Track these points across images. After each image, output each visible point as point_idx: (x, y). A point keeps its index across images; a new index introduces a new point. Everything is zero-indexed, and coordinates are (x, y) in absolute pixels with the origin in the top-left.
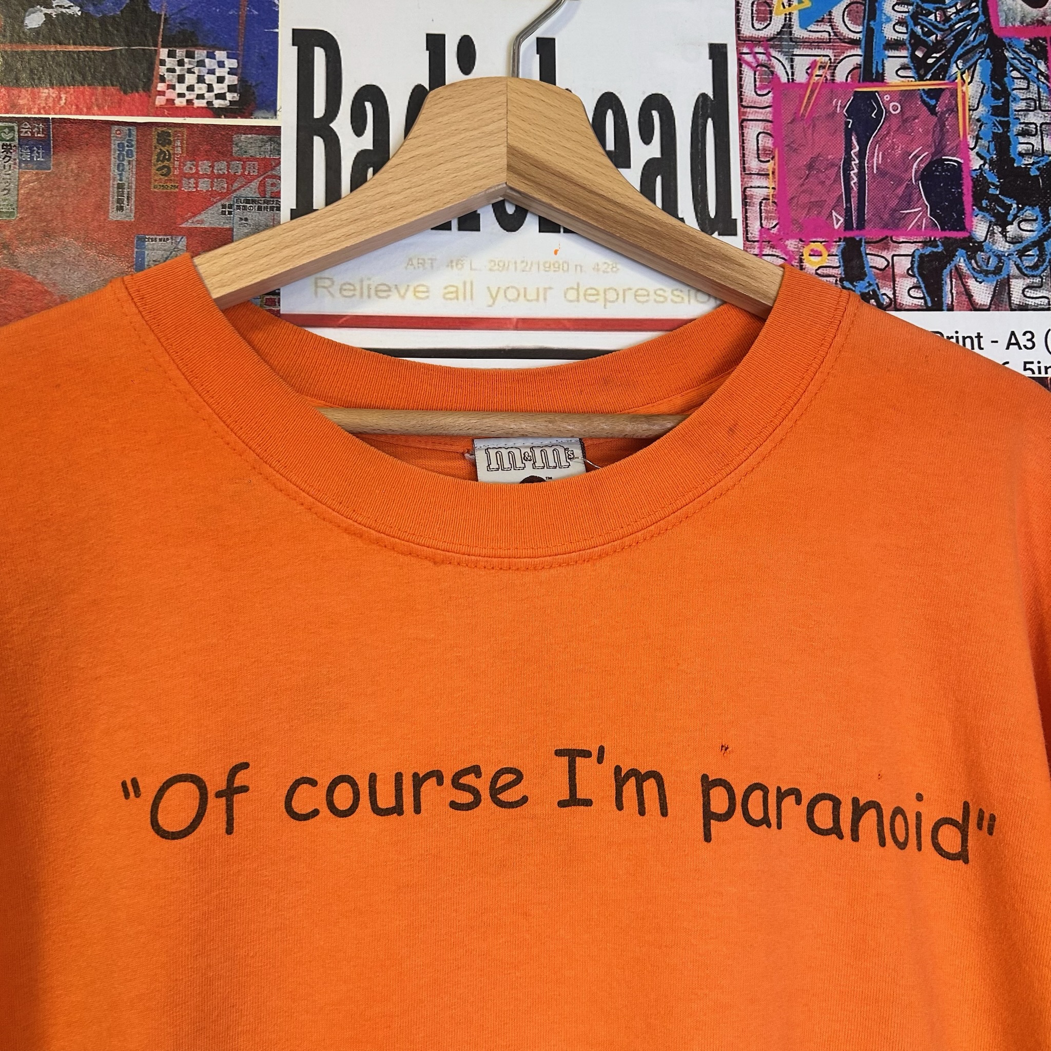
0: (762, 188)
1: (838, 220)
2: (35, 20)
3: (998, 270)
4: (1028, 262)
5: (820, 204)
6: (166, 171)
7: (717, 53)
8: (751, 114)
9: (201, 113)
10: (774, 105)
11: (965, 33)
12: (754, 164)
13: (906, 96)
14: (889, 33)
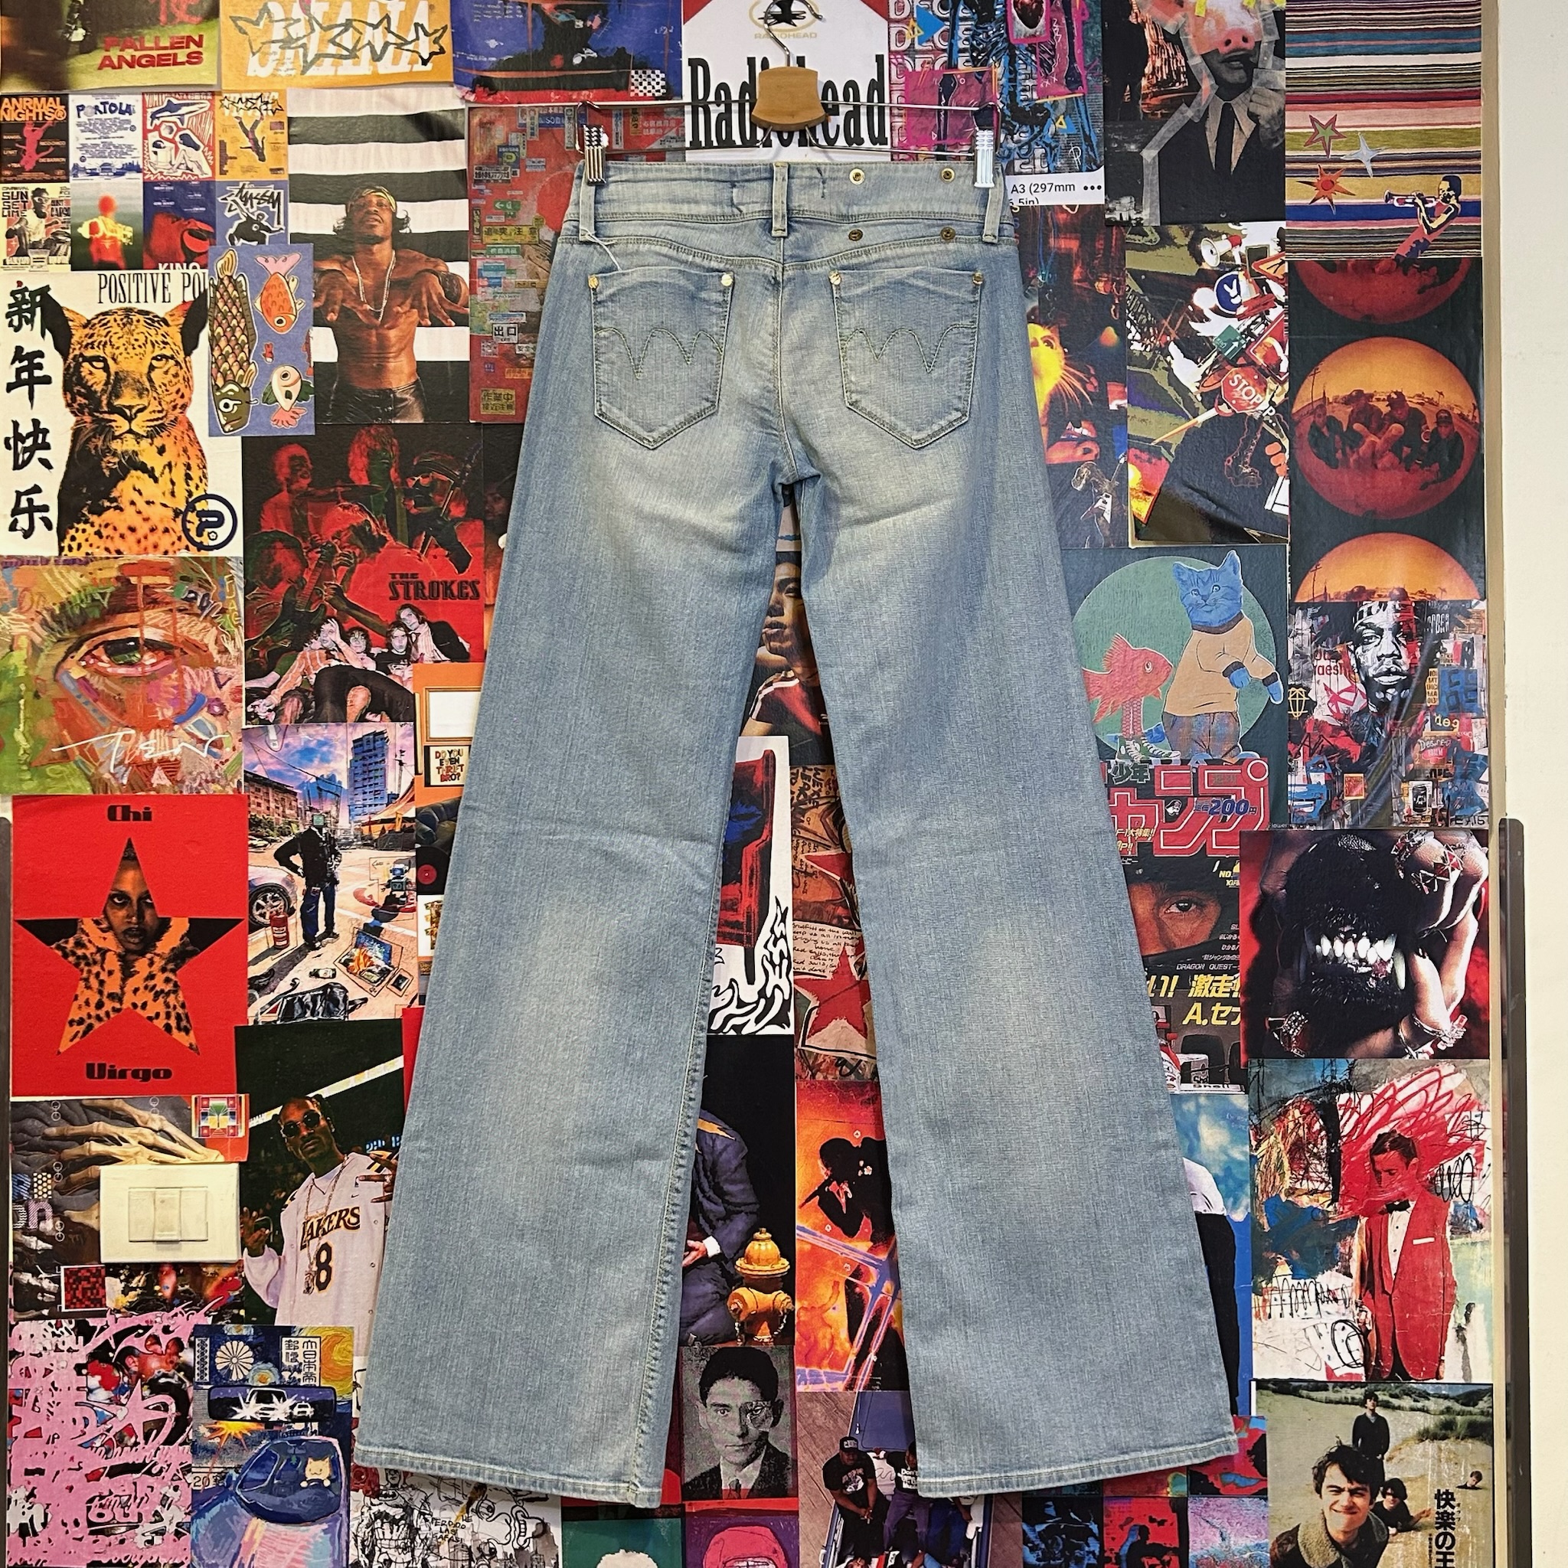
0: (899, 122)
1: (934, 136)
2: (577, 60)
3: (1009, 156)
4: (1023, 152)
5: (926, 129)
6: (636, 126)
7: (879, 59)
8: (895, 87)
9: (650, 99)
10: (906, 83)
11: (997, 43)
12: (896, 111)
13: (967, 75)
14: (961, 45)
